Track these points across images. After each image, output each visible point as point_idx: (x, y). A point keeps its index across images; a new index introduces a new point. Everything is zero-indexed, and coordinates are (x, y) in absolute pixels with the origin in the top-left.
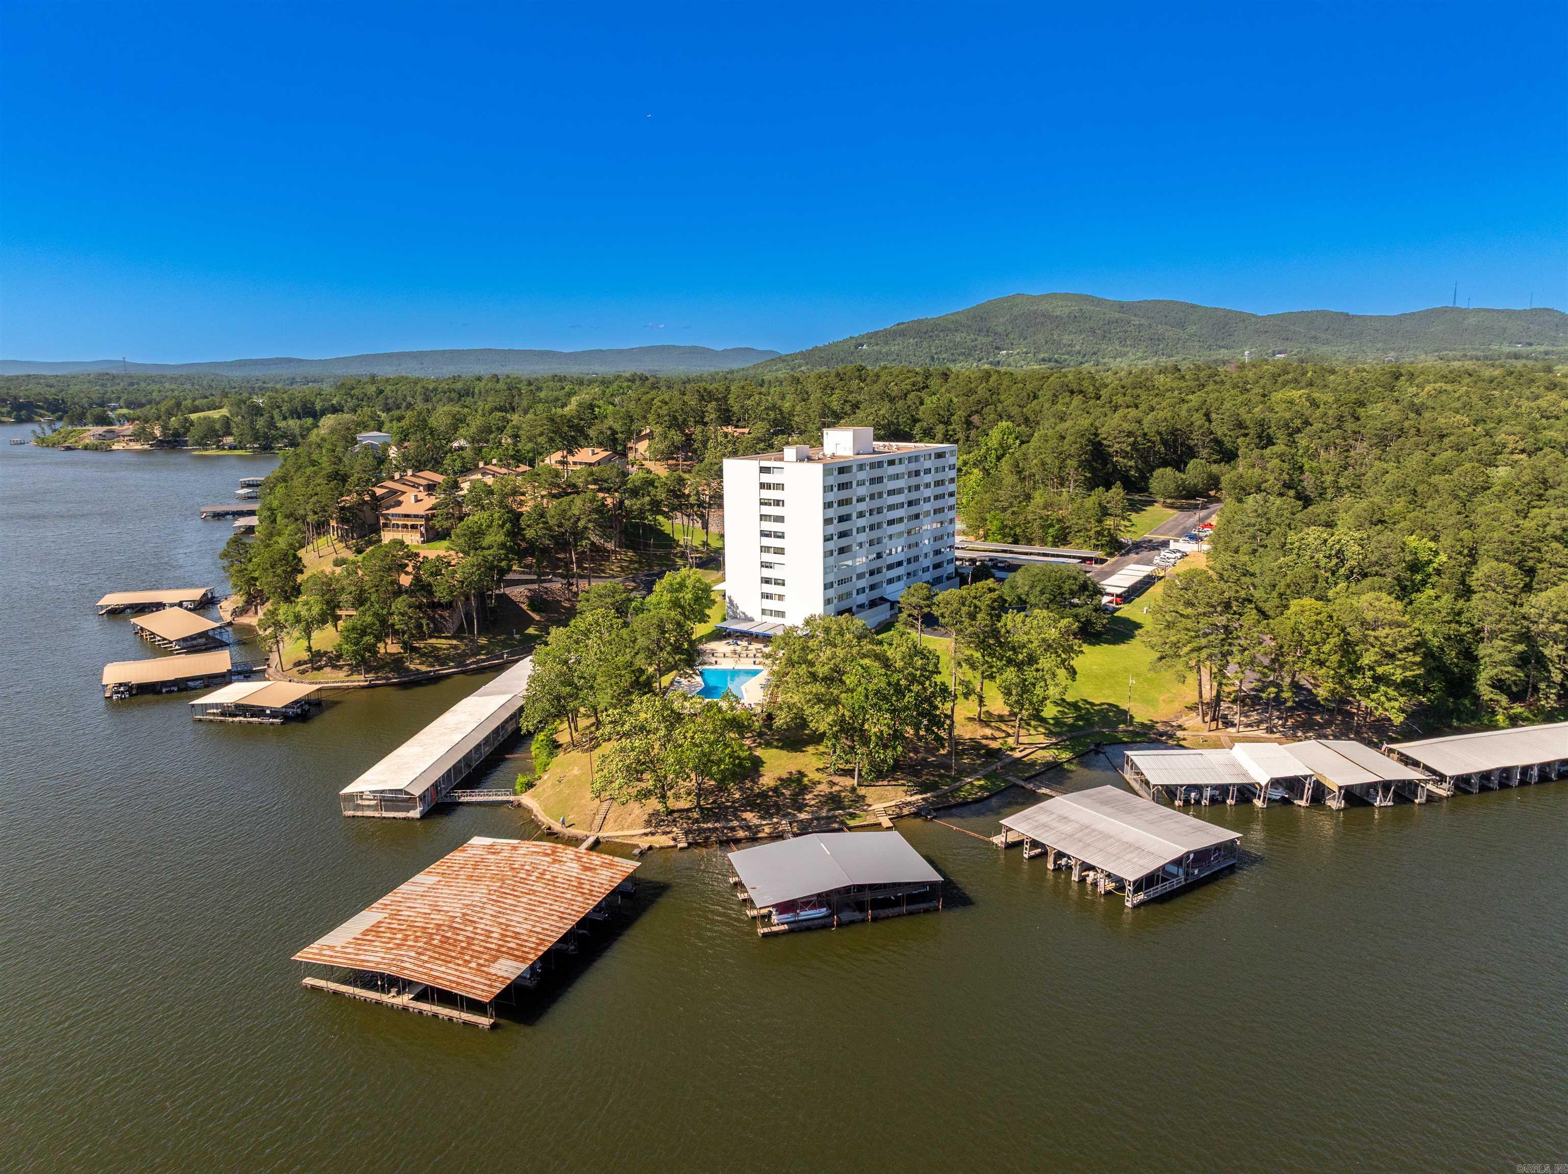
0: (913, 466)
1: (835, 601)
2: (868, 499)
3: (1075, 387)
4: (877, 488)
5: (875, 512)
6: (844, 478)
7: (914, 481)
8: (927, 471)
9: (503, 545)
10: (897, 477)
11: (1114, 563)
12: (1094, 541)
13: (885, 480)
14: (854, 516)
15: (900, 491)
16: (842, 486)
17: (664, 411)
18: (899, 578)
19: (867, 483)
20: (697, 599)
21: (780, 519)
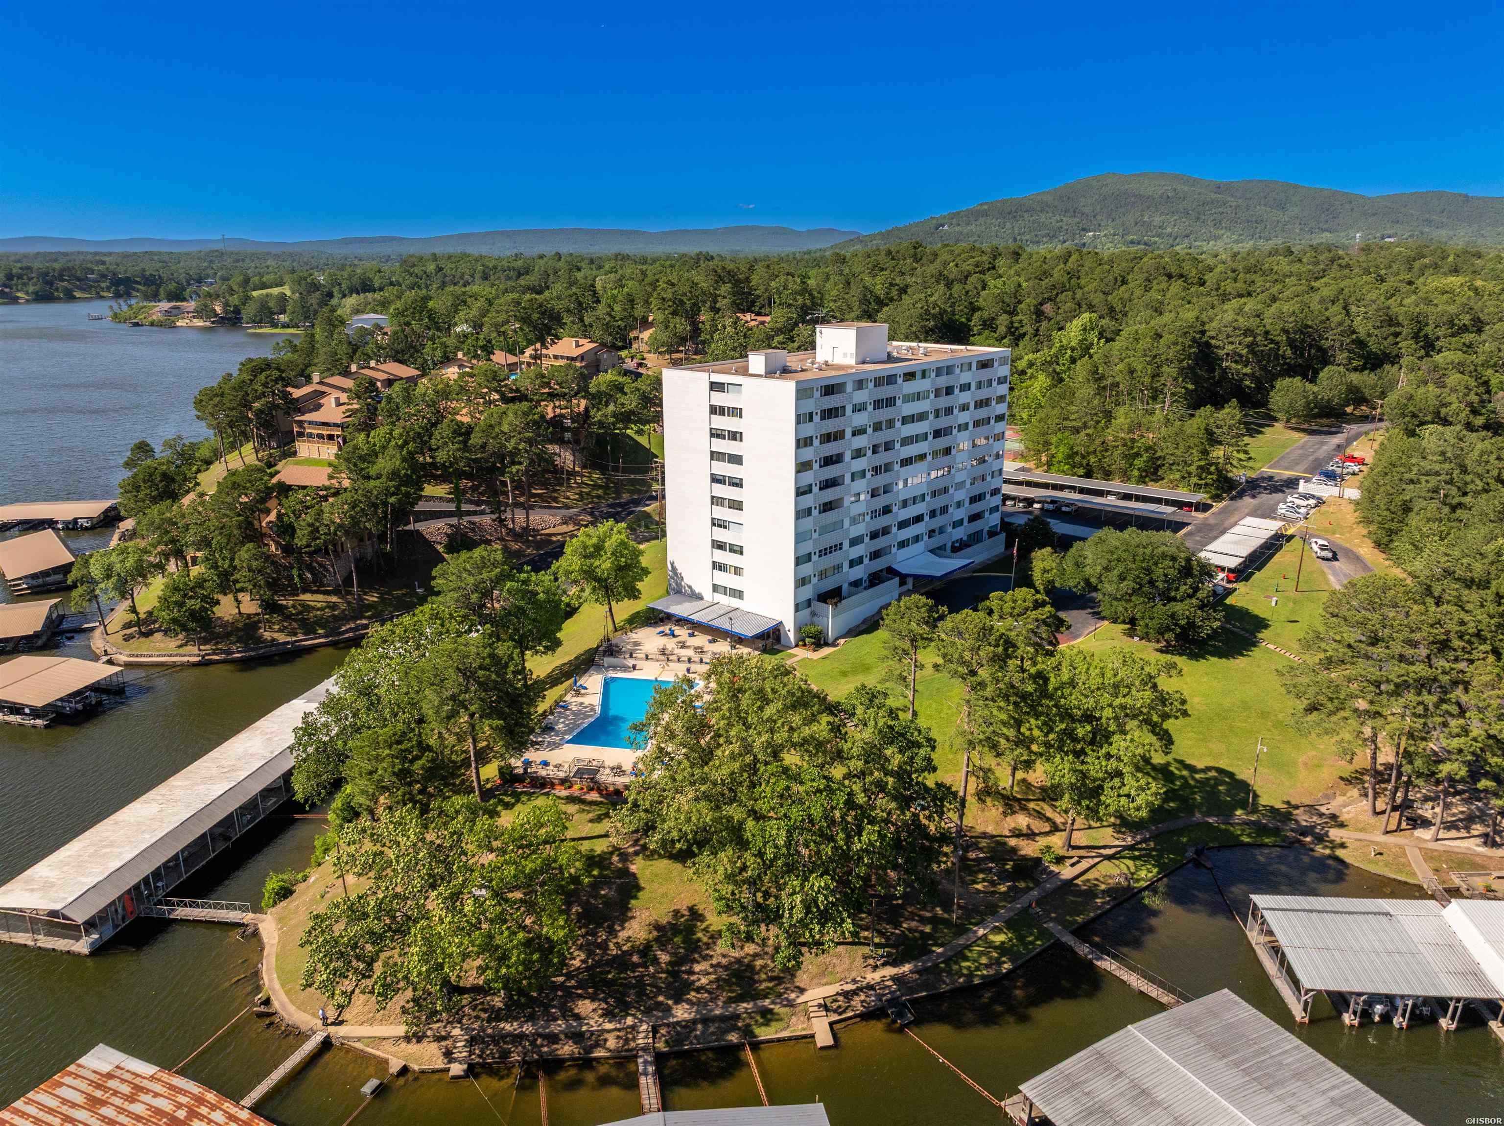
0: (943, 381)
1: (814, 580)
2: (870, 431)
3: (1174, 269)
4: (884, 414)
5: (882, 449)
6: (832, 402)
7: (944, 402)
8: (965, 387)
9: (394, 475)
10: (918, 396)
11: (1223, 511)
12: (1195, 480)
13: (899, 402)
14: (848, 456)
15: (921, 417)
16: (829, 414)
17: (669, 295)
18: (917, 539)
19: (870, 408)
20: (620, 569)
21: (736, 460)
